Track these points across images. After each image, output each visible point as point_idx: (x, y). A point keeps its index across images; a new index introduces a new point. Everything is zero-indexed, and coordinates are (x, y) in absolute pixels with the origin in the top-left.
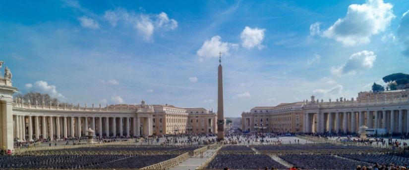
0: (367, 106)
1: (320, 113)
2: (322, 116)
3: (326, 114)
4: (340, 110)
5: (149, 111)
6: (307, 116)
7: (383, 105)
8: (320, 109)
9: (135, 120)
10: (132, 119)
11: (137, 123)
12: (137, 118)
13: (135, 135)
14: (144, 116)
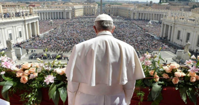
0: (154, 12)
1: (137, 13)
2: (138, 14)
3: (140, 13)
4: (145, 13)
5: (70, 10)
6: (133, 14)
7: (159, 12)
8: (138, 11)
9: (64, 13)
10: (62, 13)
11: (65, 14)
12: (65, 12)
13: (64, 18)
14: (68, 11)
